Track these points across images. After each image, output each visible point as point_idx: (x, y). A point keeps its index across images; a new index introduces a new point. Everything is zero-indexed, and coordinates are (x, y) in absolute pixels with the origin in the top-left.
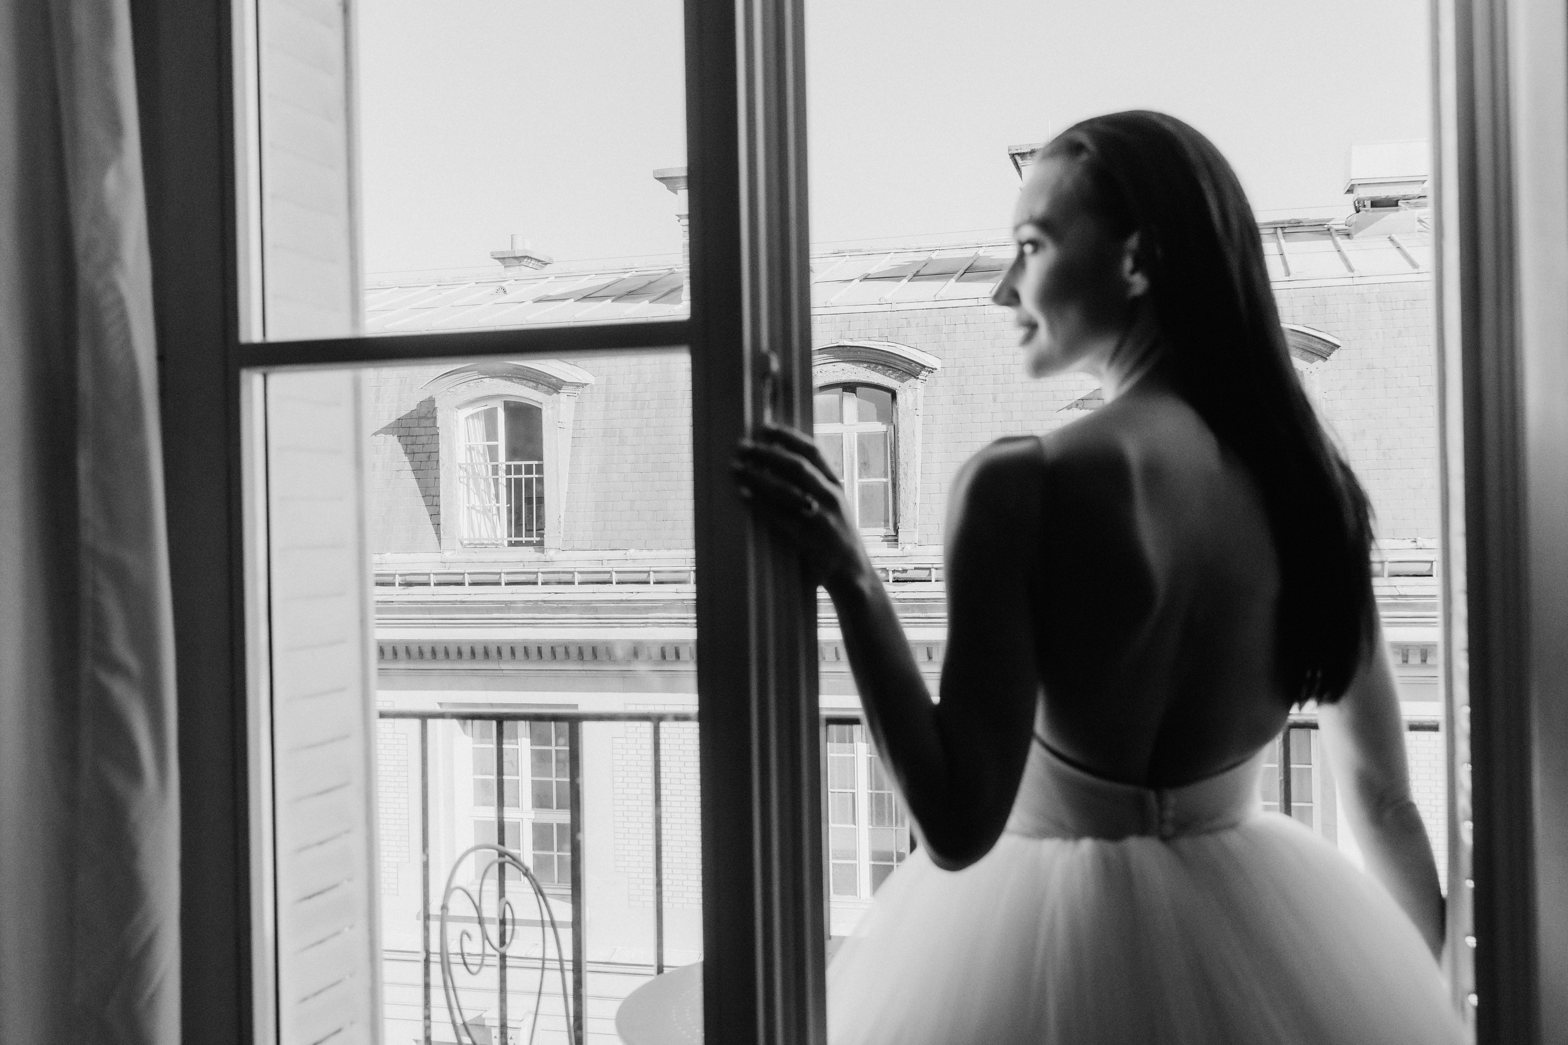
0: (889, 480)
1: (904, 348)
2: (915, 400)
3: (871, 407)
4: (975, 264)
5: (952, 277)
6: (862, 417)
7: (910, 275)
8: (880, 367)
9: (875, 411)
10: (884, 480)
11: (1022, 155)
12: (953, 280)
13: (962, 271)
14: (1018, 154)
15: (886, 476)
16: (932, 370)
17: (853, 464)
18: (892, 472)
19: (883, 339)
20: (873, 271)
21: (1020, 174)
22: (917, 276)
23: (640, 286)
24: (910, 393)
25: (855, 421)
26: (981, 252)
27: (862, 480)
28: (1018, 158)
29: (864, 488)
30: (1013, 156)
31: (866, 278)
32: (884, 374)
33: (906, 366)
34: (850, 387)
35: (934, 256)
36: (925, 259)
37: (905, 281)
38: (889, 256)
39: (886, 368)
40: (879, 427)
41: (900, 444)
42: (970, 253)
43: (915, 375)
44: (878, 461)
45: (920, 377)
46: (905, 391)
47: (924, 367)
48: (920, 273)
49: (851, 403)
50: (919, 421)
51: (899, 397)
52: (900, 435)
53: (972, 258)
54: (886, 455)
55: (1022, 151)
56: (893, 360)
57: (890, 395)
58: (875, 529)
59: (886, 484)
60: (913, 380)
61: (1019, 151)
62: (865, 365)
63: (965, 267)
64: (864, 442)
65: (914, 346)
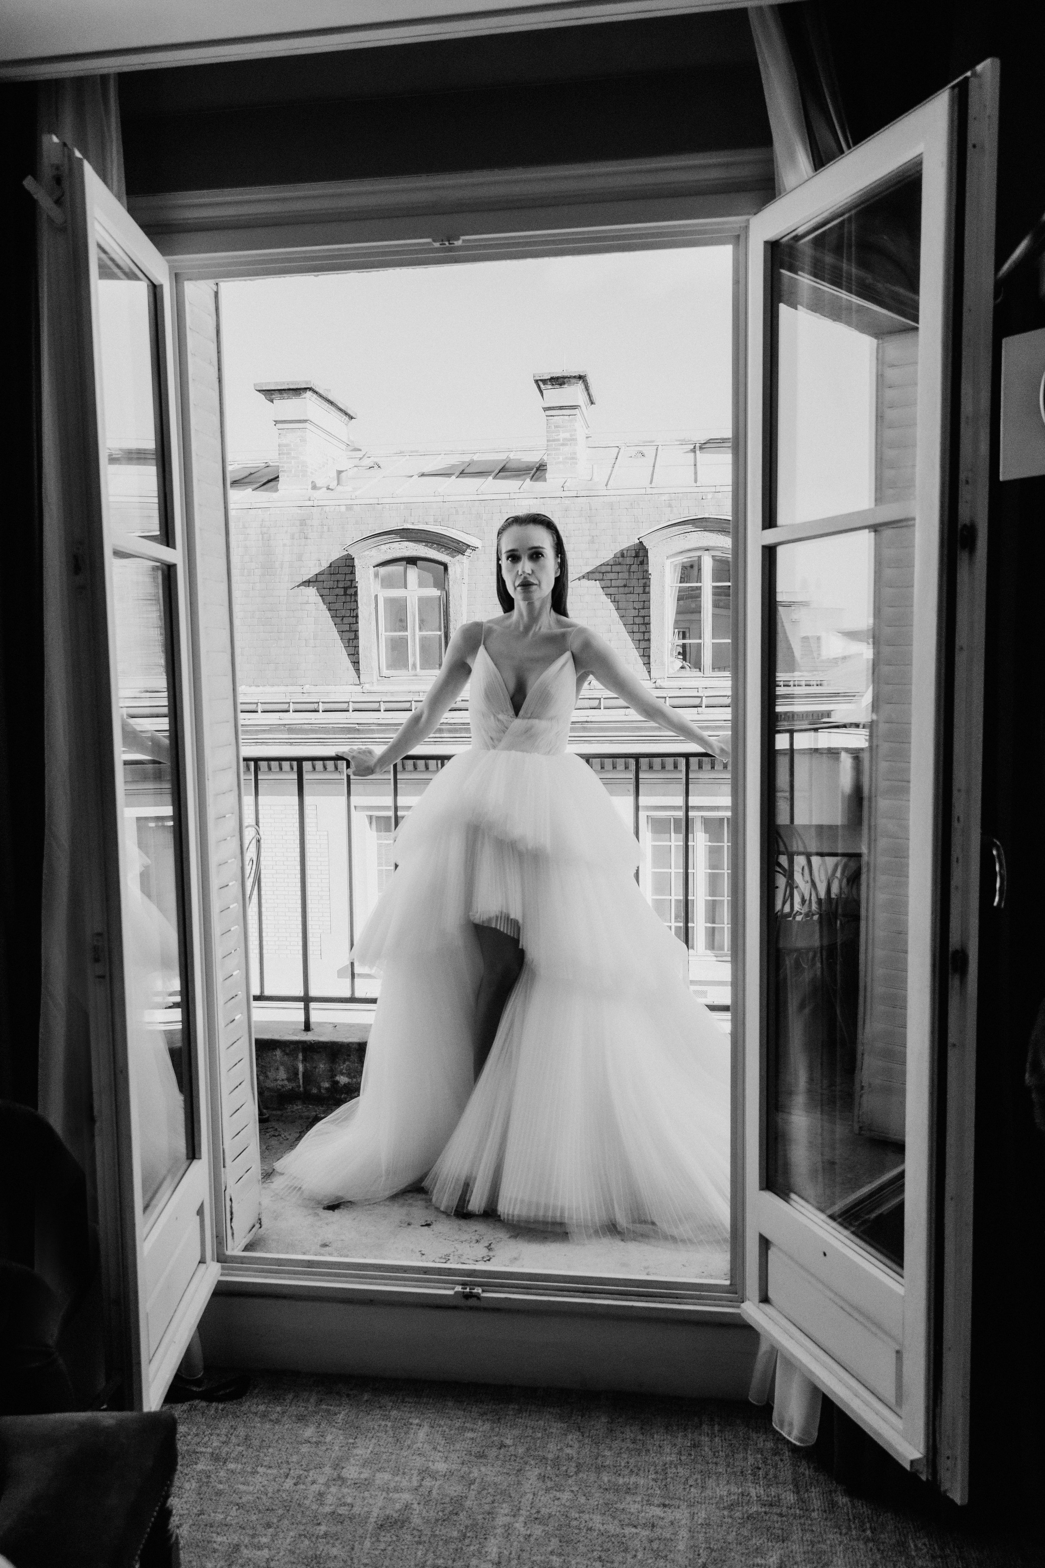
0: (442, 633)
1: (454, 531)
2: (462, 572)
3: (429, 577)
4: (507, 466)
5: (490, 475)
6: (421, 584)
7: (457, 473)
8: (435, 545)
9: (432, 580)
10: (439, 633)
11: (544, 381)
12: (491, 478)
13: (497, 471)
14: (541, 380)
15: (440, 630)
16: (474, 549)
17: (414, 621)
18: (445, 627)
19: (437, 523)
20: (426, 470)
21: (542, 396)
22: (462, 474)
23: (242, 477)
24: (458, 566)
25: (416, 587)
26: (512, 456)
27: (421, 633)
28: (540, 383)
29: (423, 639)
30: (536, 381)
31: (423, 475)
32: (438, 551)
33: (455, 545)
34: (412, 561)
35: (476, 458)
36: (468, 460)
37: (453, 477)
38: (440, 457)
39: (440, 547)
40: (435, 592)
41: (451, 605)
42: (502, 457)
43: (462, 553)
44: (435, 618)
45: (466, 554)
46: (455, 564)
47: (469, 546)
48: (465, 472)
49: (413, 573)
50: (465, 588)
51: (450, 569)
52: (451, 598)
53: (504, 460)
54: (440, 613)
55: (544, 378)
56: (446, 541)
57: (443, 567)
58: (431, 671)
59: (440, 636)
60: (460, 556)
61: (541, 378)
62: (424, 544)
63: (500, 468)
64: (424, 602)
65: (461, 529)
